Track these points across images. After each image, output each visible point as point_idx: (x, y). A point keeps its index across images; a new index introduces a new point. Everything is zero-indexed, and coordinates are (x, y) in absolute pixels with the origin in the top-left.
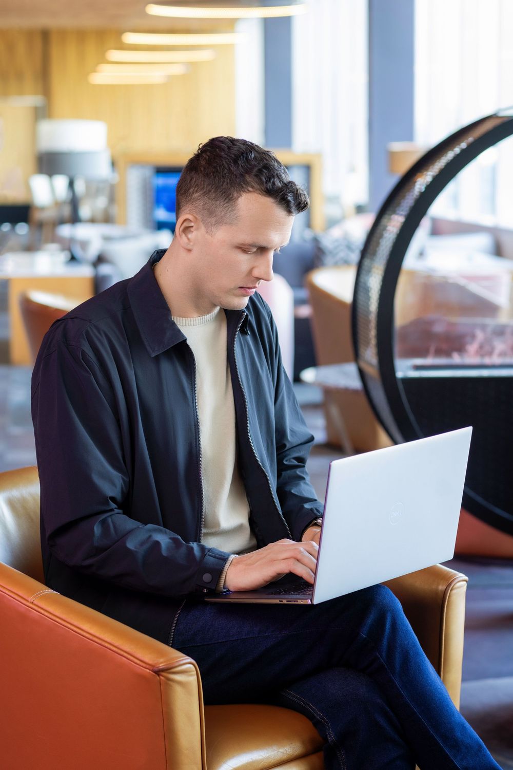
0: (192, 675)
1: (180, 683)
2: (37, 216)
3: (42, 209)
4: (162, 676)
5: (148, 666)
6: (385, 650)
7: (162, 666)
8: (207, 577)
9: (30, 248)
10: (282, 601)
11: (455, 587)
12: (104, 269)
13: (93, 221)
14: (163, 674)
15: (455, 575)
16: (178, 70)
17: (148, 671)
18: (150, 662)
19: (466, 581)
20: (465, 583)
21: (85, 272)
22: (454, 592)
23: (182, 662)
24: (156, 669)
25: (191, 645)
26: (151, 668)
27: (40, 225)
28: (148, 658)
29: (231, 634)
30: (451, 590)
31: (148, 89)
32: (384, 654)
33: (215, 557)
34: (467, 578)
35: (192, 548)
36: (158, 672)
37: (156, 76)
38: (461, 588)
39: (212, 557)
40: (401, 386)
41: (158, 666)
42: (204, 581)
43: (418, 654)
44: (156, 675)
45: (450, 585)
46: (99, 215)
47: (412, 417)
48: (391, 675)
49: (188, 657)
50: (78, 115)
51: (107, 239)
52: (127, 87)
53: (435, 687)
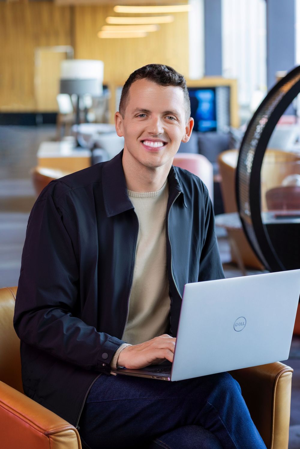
0: (73, 437)
1: (64, 443)
2: (62, 119)
3: (65, 115)
4: (51, 438)
5: (42, 431)
6: (225, 415)
7: (51, 431)
8: (105, 356)
9: (57, 139)
10: (153, 377)
11: (282, 375)
12: (98, 152)
13: (96, 122)
14: (52, 436)
15: (283, 367)
16: (152, 29)
17: (42, 434)
18: (44, 428)
19: (292, 372)
20: (291, 373)
21: (85, 154)
22: (282, 379)
23: (66, 428)
24: (46, 433)
25: (95, 401)
26: (44, 432)
27: (64, 125)
28: (42, 424)
29: (122, 396)
30: (280, 378)
31: (135, 40)
32: (224, 418)
33: (113, 343)
34: (292, 369)
35: (99, 335)
36: (48, 435)
37: (139, 32)
38: (288, 377)
39: (111, 342)
40: (265, 229)
41: (48, 431)
42: (103, 358)
43: (248, 420)
44: (47, 437)
45: (279, 374)
46: (100, 118)
47: (273, 250)
48: (229, 433)
49: (70, 425)
50: (92, 57)
51: (101, 133)
52: (122, 40)
53: (258, 444)
